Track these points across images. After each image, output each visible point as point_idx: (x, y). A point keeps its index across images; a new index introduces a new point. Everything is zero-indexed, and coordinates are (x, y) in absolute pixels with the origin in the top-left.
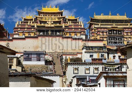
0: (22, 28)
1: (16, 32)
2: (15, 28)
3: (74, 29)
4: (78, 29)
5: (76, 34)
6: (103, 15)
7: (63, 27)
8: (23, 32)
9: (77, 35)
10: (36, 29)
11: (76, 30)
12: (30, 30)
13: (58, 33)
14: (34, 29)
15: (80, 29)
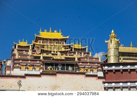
0: (25, 60)
1: (17, 65)
2: (16, 60)
3: (90, 63)
4: (94, 63)
5: (92, 69)
6: (123, 46)
7: (76, 60)
8: (26, 65)
9: (93, 71)
10: (43, 62)
11: (91, 64)
12: (35, 62)
13: (70, 68)
14: (39, 61)
15: (97, 63)
